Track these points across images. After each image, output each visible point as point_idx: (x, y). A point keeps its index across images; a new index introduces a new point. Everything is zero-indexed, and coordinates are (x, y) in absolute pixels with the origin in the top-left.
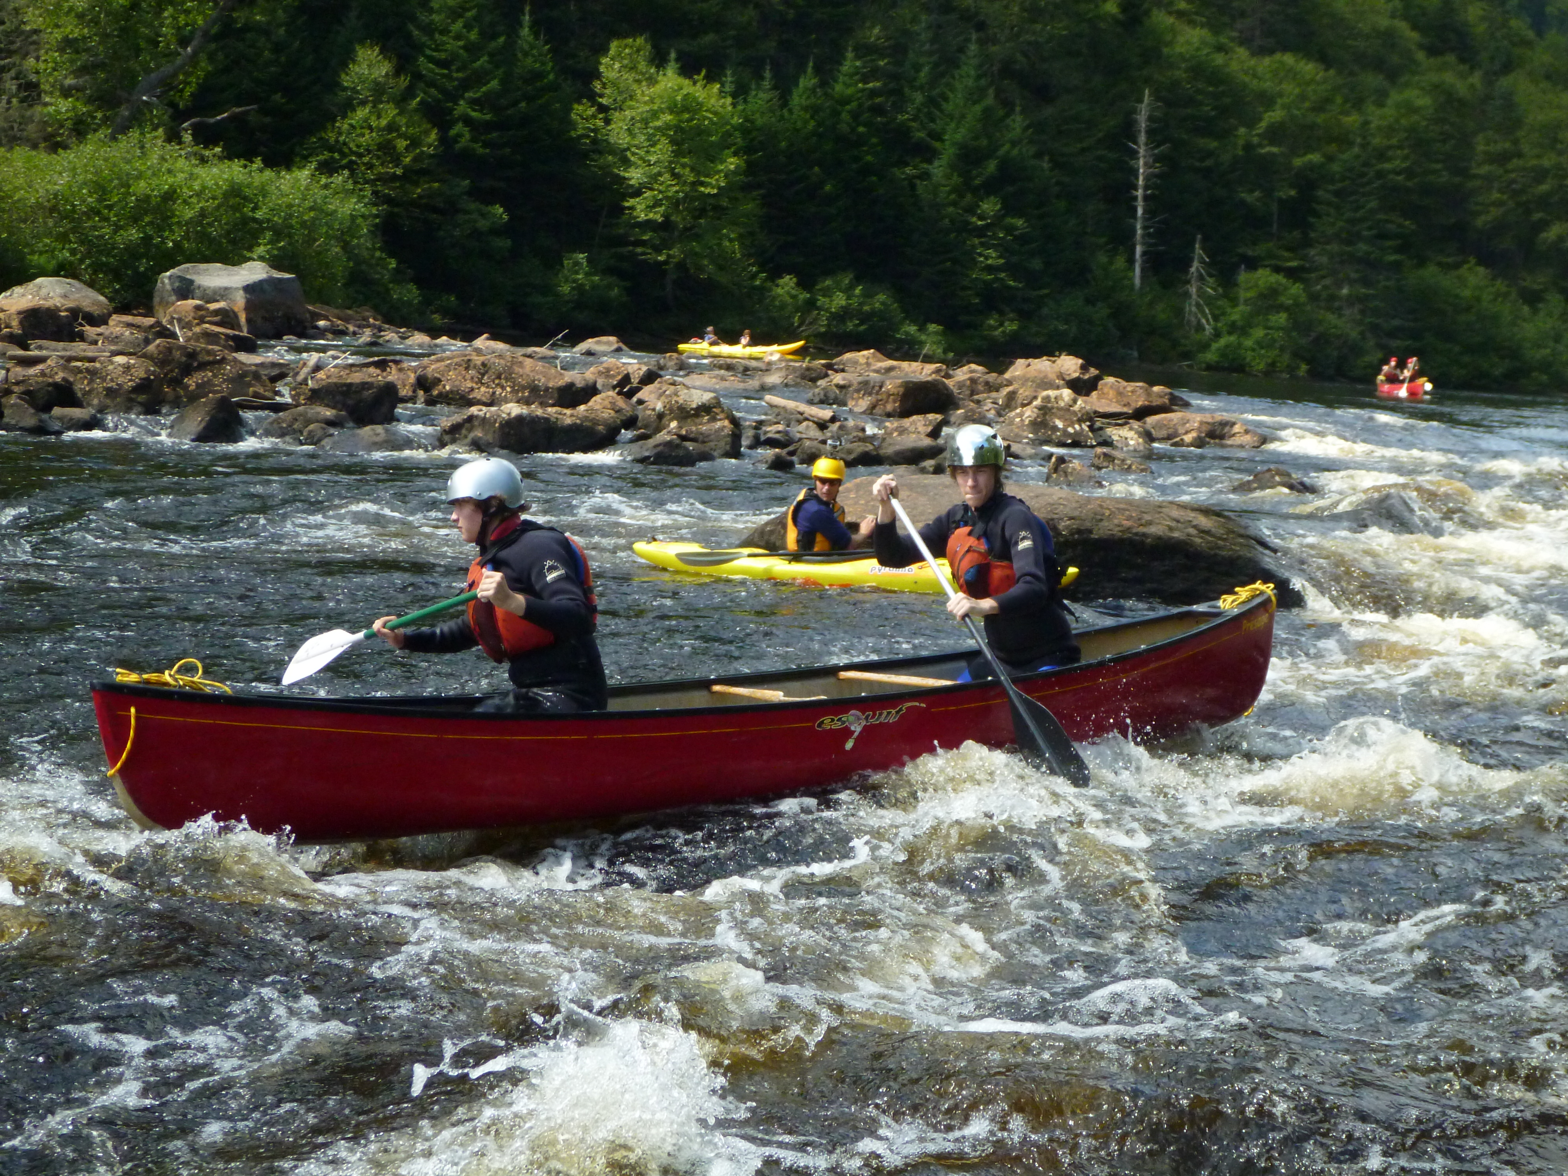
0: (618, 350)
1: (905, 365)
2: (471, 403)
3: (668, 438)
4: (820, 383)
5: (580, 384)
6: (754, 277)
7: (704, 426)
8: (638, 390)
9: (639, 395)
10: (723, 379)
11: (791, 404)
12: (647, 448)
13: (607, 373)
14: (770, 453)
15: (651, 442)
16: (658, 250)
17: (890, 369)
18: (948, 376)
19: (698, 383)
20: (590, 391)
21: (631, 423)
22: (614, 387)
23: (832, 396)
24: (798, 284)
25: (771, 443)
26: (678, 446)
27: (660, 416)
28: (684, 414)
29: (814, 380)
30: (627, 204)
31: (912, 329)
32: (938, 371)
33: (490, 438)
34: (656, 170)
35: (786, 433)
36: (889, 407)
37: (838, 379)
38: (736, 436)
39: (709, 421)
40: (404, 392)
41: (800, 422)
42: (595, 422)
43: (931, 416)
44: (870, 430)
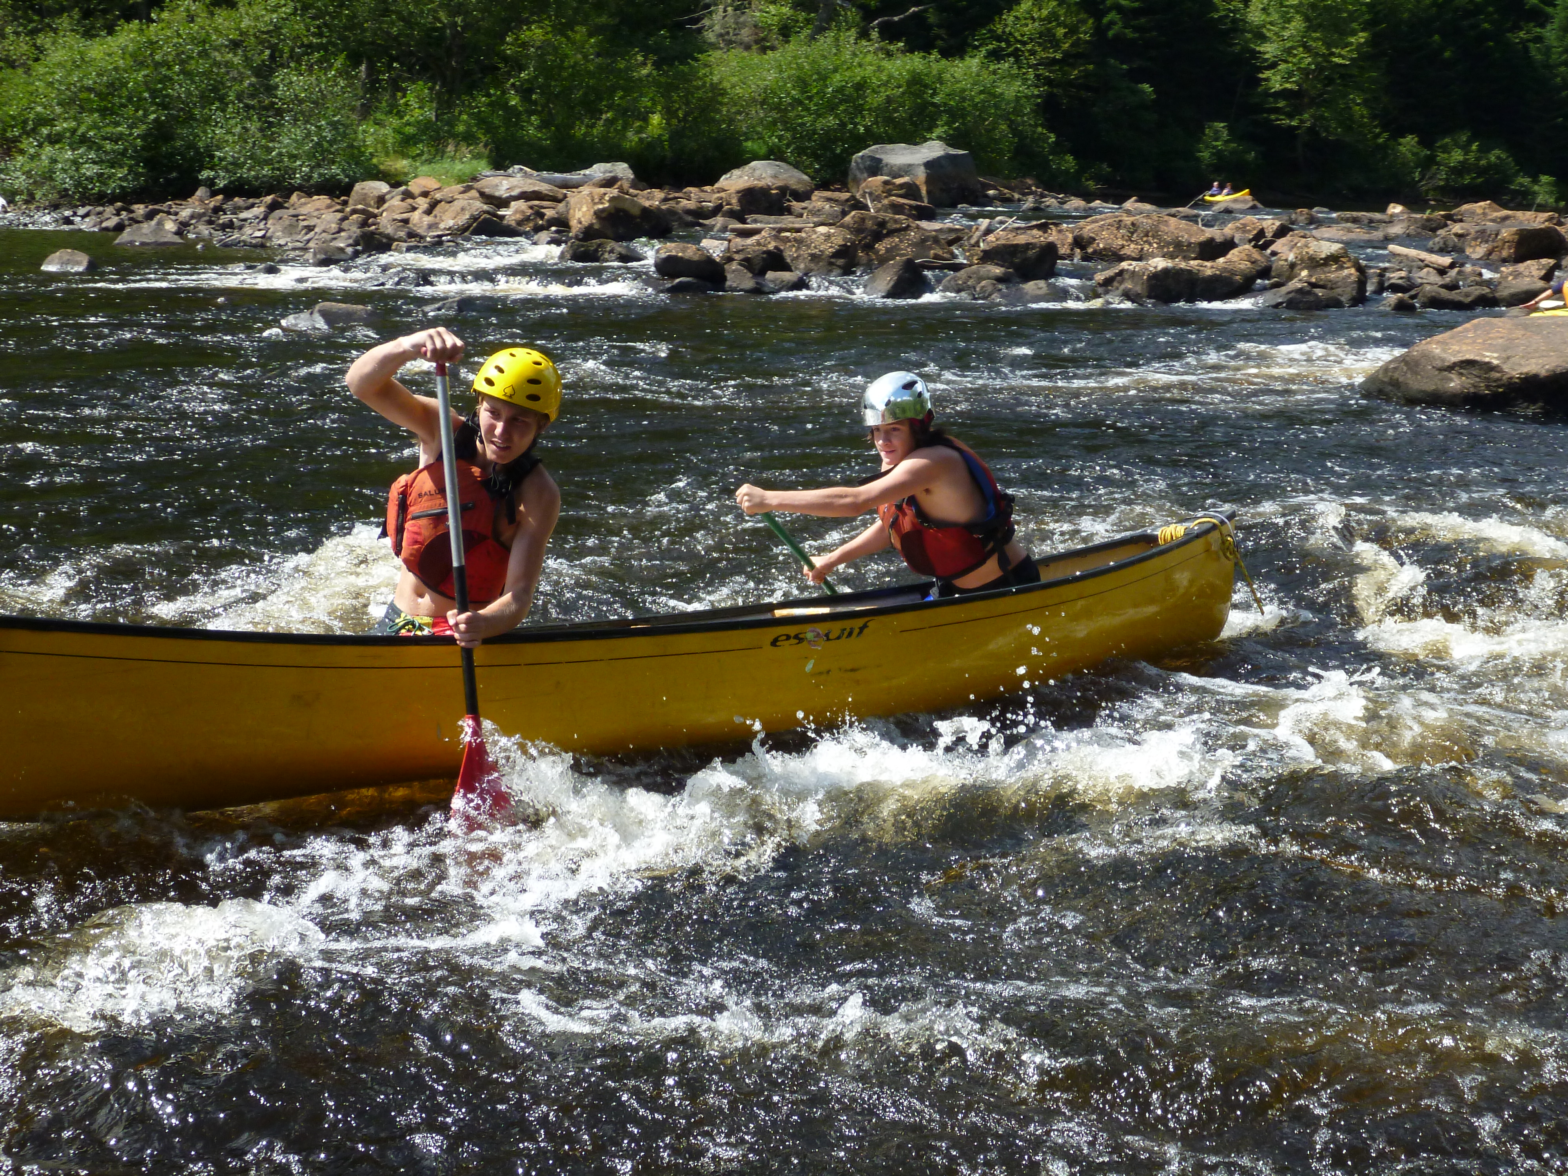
0: (1254, 207)
1: (1519, 214)
2: (1121, 259)
3: (1299, 285)
4: (1439, 232)
5: (1219, 239)
6: (1378, 136)
7: (1333, 274)
8: (1271, 243)
9: (1273, 248)
10: (1349, 231)
11: (1412, 252)
12: (1279, 296)
13: (1243, 229)
14: (1391, 298)
15: (1284, 290)
16: (1291, 116)
17: (1506, 218)
18: (1560, 224)
19: (1326, 236)
20: (1229, 245)
21: (1265, 273)
22: (1250, 241)
23: (1451, 244)
24: (1419, 143)
25: (1395, 288)
26: (1309, 293)
27: (1292, 266)
28: (1314, 263)
29: (1434, 230)
30: (1261, 76)
31: (1526, 181)
32: (1550, 219)
33: (1138, 289)
34: (1289, 45)
35: (1408, 279)
36: (1505, 254)
37: (1457, 228)
38: (1361, 284)
39: (1337, 270)
40: (1063, 250)
41: (1421, 268)
42: (1233, 273)
43: (1544, 261)
44: (1487, 274)
